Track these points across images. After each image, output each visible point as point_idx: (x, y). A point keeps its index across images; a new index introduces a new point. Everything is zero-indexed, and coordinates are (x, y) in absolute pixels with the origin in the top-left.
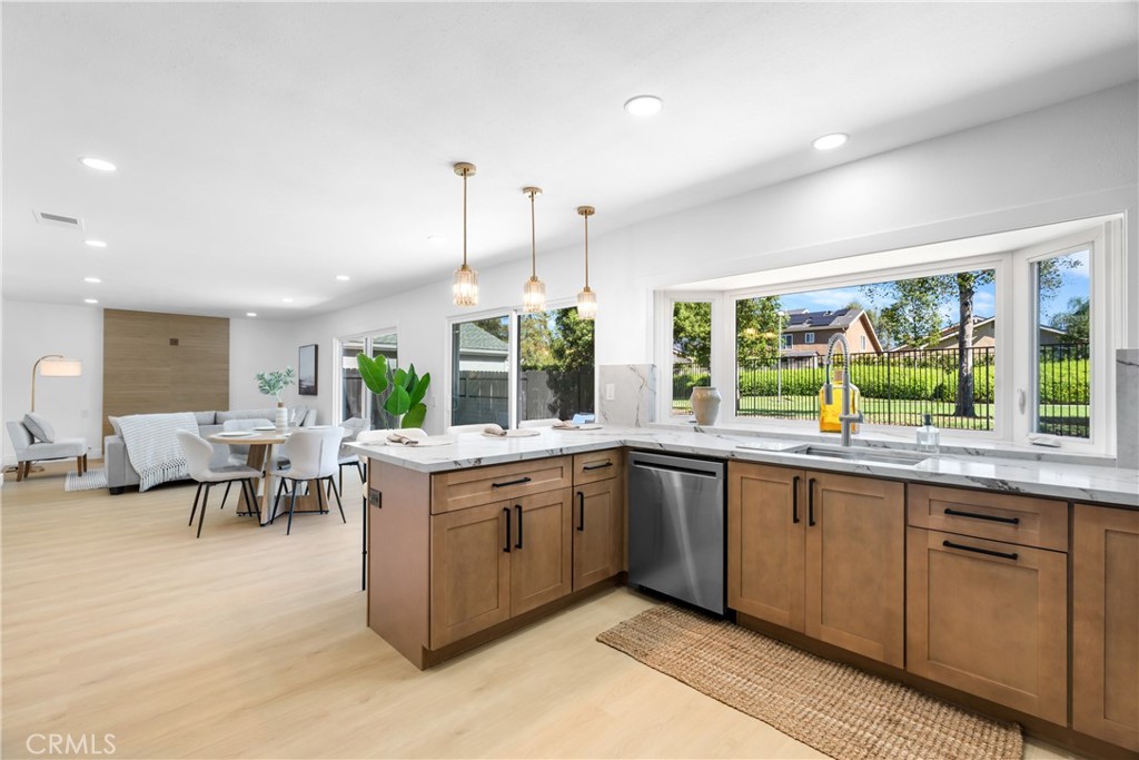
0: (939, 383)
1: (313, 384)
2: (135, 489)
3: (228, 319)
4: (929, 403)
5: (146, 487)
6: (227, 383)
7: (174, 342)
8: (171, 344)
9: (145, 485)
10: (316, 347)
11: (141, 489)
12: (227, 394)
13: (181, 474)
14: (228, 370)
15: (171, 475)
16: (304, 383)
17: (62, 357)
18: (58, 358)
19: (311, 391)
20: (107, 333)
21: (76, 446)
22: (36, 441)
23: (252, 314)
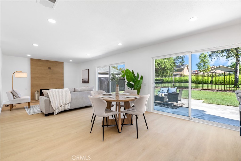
0: (211, 80)
1: (88, 80)
2: (53, 114)
3: (63, 62)
4: (209, 85)
5: (56, 113)
6: (63, 80)
7: (50, 68)
8: (49, 69)
9: (56, 112)
10: (89, 70)
11: (55, 114)
12: (63, 83)
13: (66, 108)
14: (63, 76)
15: (63, 109)
16: (84, 80)
17: (21, 72)
18: (20, 72)
19: (87, 82)
20: (32, 65)
21: (28, 99)
22: (15, 97)
23: (71, 61)
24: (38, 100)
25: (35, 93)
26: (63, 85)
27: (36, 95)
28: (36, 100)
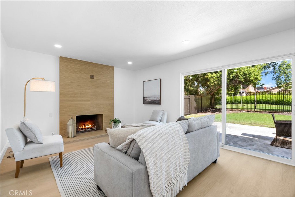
1: (159, 99)
3: (113, 67)
7: (92, 77)
8: (91, 78)
10: (160, 79)
14: (113, 92)
16: (148, 99)
17: (43, 79)
18: (41, 79)
19: (157, 102)
20: (61, 70)
21: (58, 145)
22: (29, 140)
23: (130, 63)
24: (73, 137)
25: (68, 124)
26: (113, 108)
27: (70, 127)
28: (68, 137)
